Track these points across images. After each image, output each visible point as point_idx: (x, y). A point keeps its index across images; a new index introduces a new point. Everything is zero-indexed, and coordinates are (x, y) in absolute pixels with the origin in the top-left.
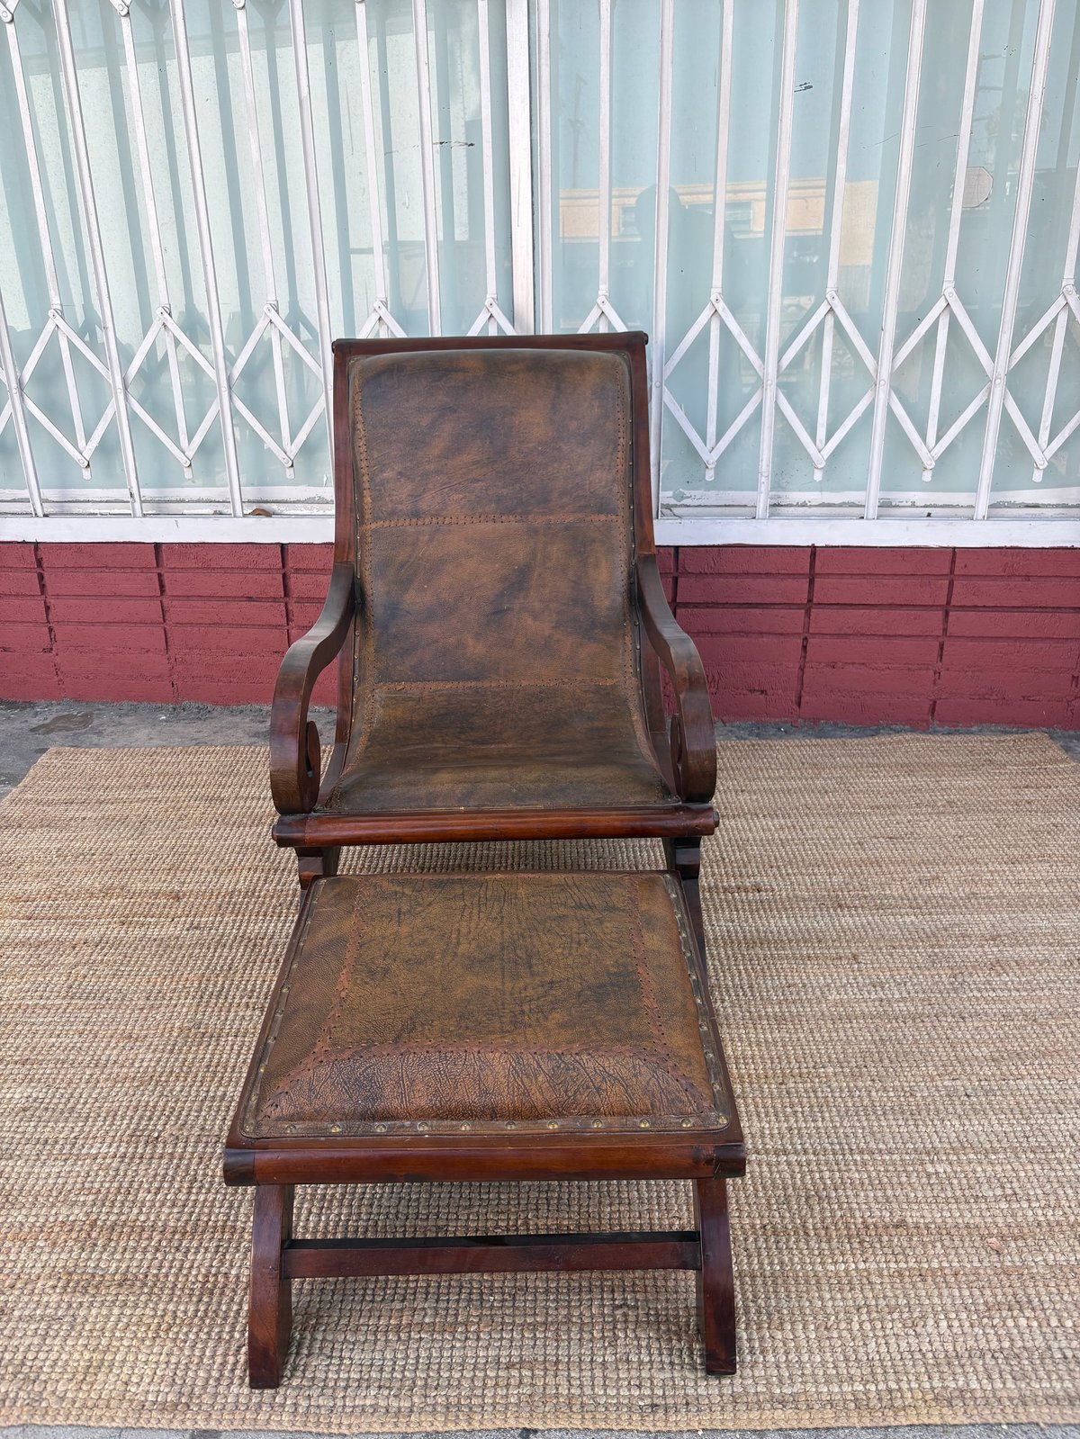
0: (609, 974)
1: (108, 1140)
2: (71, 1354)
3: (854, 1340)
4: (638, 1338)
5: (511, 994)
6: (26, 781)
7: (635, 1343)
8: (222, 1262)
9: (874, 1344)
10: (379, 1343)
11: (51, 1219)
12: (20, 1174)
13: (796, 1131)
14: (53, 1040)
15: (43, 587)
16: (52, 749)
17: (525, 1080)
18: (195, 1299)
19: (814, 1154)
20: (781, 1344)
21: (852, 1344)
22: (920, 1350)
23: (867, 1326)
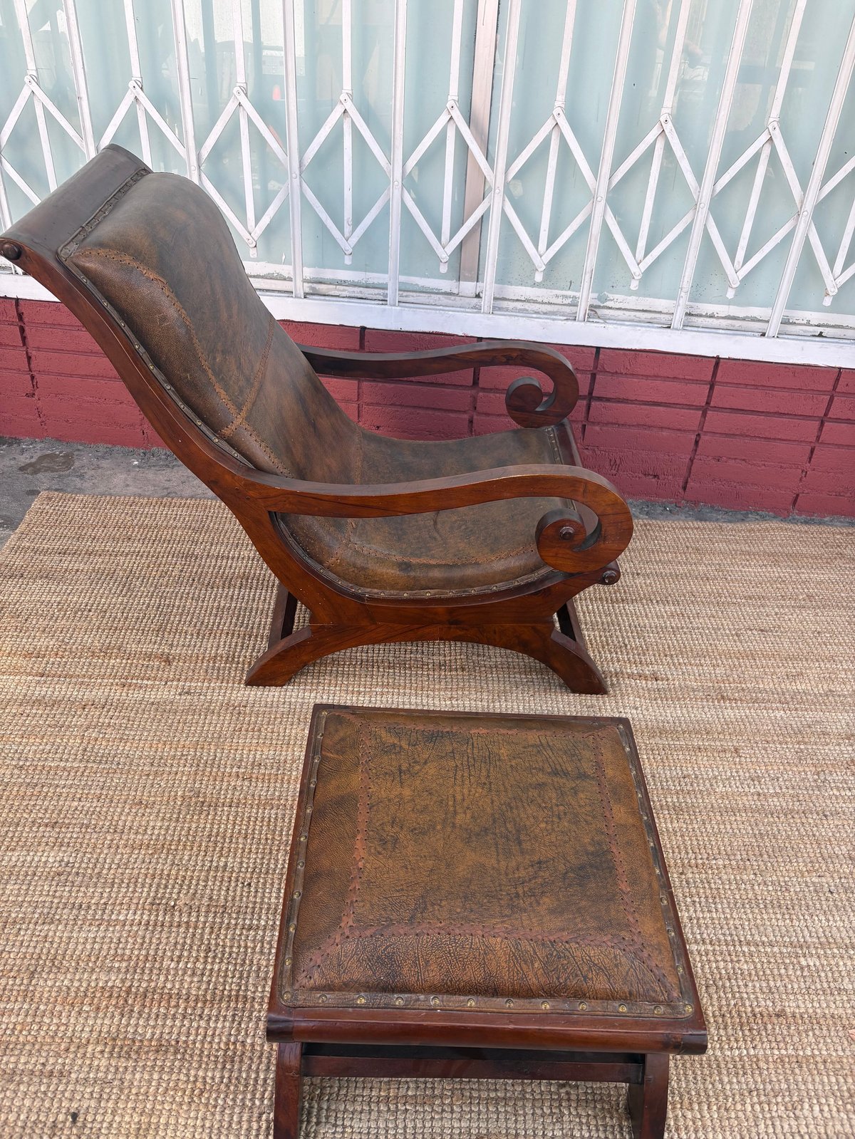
0: (587, 854)
1: (133, 907)
2: (123, 1116)
3: (747, 1120)
4: (579, 1116)
5: (507, 874)
6: (22, 527)
7: (577, 1120)
8: (238, 1031)
9: (763, 1126)
10: (373, 1113)
11: (93, 984)
12: (61, 938)
13: (695, 921)
14: (76, 804)
15: (24, 339)
16: (44, 494)
17: (524, 966)
18: (219, 1066)
19: (711, 943)
20: (691, 1123)
21: (746, 1124)
22: (799, 1132)
23: (757, 1107)
